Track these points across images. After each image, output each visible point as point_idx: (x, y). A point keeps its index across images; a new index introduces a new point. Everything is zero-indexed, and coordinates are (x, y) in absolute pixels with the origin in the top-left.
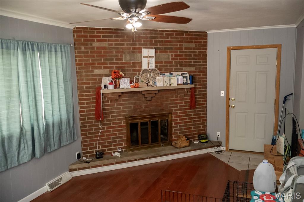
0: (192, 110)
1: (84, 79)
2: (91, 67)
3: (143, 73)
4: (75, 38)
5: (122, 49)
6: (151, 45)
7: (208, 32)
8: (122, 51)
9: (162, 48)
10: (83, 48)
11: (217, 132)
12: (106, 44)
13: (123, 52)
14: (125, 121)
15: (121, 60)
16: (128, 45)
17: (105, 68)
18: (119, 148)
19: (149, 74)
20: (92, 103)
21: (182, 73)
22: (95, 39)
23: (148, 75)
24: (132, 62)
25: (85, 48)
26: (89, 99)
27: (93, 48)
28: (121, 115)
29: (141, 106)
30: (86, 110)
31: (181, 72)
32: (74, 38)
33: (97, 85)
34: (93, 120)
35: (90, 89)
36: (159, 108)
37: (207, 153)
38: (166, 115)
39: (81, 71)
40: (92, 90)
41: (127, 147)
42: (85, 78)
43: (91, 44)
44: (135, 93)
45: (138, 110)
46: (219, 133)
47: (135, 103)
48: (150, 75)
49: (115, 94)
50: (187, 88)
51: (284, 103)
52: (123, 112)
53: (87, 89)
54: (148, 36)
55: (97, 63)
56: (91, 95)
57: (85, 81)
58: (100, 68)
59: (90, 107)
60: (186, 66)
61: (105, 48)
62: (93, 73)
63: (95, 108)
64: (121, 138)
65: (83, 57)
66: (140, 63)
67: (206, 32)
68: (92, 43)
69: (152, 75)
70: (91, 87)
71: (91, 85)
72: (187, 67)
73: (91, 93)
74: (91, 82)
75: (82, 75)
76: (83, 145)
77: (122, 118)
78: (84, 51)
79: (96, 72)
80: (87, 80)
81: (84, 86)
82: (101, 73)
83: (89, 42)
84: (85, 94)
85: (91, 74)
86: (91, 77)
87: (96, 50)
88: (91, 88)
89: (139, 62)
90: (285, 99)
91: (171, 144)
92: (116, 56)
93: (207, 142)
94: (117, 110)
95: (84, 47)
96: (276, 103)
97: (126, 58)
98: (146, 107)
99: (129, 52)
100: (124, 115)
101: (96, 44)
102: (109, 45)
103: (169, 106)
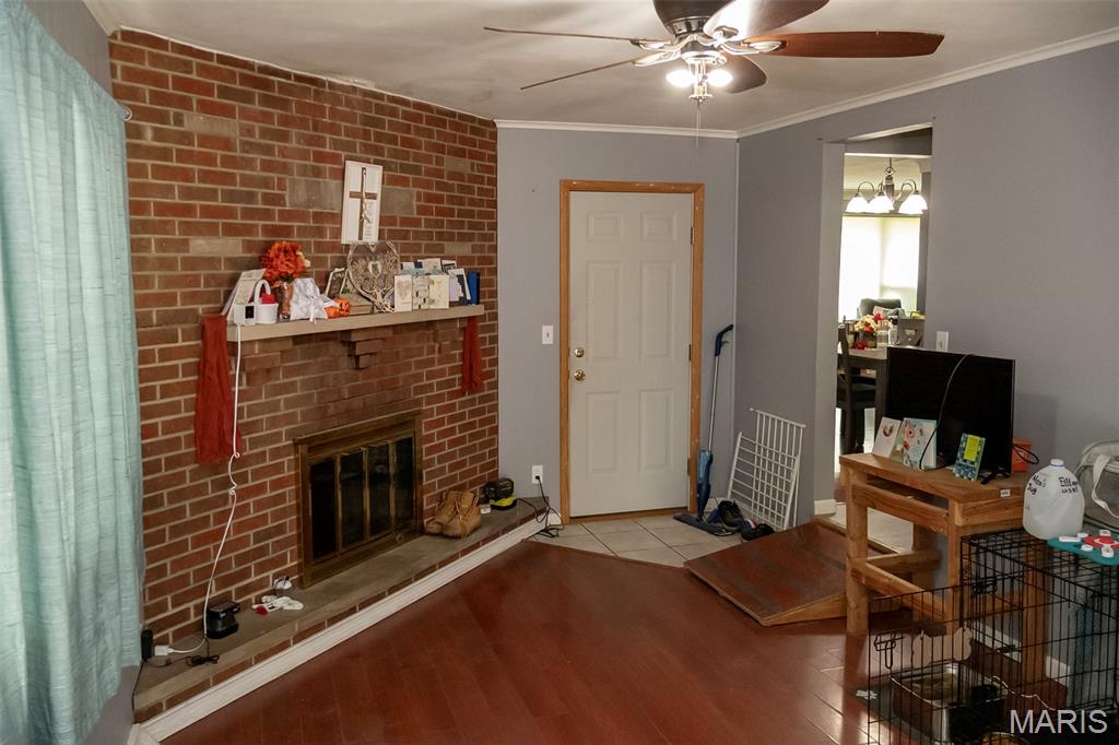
0: (467, 397)
1: (153, 276)
2: (181, 223)
3: (355, 259)
4: (119, 80)
5: (284, 157)
6: (367, 149)
7: (501, 124)
8: (285, 163)
9: (393, 166)
10: (149, 134)
11: (534, 468)
12: (229, 128)
13: (285, 168)
14: (292, 457)
15: (279, 200)
16: (302, 141)
17: (231, 231)
18: (276, 576)
19: (372, 263)
20: (182, 388)
21: (445, 262)
22: (194, 97)
23: (370, 268)
24: (315, 214)
25: (158, 134)
26: (173, 371)
27: (186, 138)
28: (281, 433)
29: (339, 393)
30: (163, 422)
31: (442, 258)
32: (116, 81)
33: (201, 308)
34: (188, 469)
35: (175, 326)
36: (389, 396)
37: (522, 541)
38: (406, 422)
39: (143, 239)
40: (183, 331)
41: (300, 568)
42: (157, 273)
43: (179, 121)
44: (322, 340)
45: (332, 410)
46: (541, 467)
47: (322, 382)
48: (374, 267)
49: (274, 344)
50: (461, 319)
51: (717, 353)
52: (290, 418)
53: (165, 327)
54: (359, 112)
55: (202, 207)
56: (180, 353)
57: (156, 290)
58: (210, 231)
59: (174, 408)
60: (451, 237)
61: (226, 144)
62: (188, 251)
63: (196, 410)
64: (279, 535)
65: (150, 176)
66: (337, 218)
67: (494, 124)
68: (181, 115)
69: (379, 267)
70: (180, 317)
71: (179, 306)
72: (453, 240)
73: (180, 343)
74: (179, 291)
75: (144, 258)
76: (150, 588)
77: (284, 446)
78: (155, 148)
79: (200, 246)
80: (167, 282)
81: (154, 310)
82: (216, 255)
83: (172, 111)
84: (156, 347)
85: (180, 255)
86: (180, 271)
87: (196, 148)
88: (180, 322)
89: (333, 214)
90: (719, 343)
91: (422, 531)
92: (266, 183)
93: (515, 503)
94: (267, 416)
95: (155, 130)
96: (693, 354)
97: (296, 194)
98: (354, 393)
99: (304, 171)
100: (289, 434)
101: (196, 122)
102: (241, 135)
103: (412, 387)
